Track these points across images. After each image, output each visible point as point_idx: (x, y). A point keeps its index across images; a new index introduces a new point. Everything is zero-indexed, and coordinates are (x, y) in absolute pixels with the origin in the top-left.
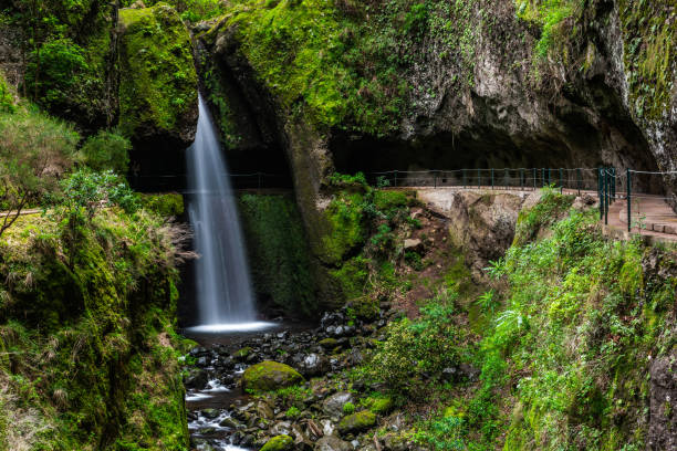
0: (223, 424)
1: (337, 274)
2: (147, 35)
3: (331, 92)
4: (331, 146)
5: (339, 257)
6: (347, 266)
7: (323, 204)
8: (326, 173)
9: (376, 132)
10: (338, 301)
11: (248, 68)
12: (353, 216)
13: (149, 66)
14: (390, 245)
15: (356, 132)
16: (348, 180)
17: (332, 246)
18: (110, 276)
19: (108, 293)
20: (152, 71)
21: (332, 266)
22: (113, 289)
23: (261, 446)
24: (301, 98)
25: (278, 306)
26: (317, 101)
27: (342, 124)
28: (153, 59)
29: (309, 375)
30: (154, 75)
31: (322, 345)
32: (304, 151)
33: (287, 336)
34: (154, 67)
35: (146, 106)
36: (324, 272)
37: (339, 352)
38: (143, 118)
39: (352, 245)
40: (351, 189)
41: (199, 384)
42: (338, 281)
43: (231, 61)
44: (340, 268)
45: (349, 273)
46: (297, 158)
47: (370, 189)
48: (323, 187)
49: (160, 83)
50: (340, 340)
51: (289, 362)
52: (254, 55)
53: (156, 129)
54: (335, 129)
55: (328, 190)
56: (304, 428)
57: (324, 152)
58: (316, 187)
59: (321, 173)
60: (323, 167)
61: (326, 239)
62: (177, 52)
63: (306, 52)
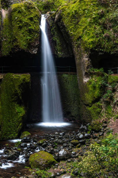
1: (90, 109)
2: (19, 12)
3: (92, 35)
4: (90, 57)
5: (91, 102)
6: (94, 106)
7: (86, 80)
8: (88, 68)
9: (110, 52)
10: (89, 119)
12: (97, 86)
13: (18, 24)
14: (112, 98)
15: (101, 51)
16: (97, 71)
17: (88, 97)
20: (20, 26)
21: (87, 105)
24: (80, 37)
26: (86, 38)
27: (95, 48)
28: (21, 21)
30: (20, 28)
31: (72, 143)
32: (80, 59)
33: (64, 134)
34: (21, 25)
35: (15, 40)
36: (85, 107)
37: (79, 147)
38: (14, 44)
39: (96, 98)
40: (98, 74)
42: (89, 112)
43: (60, 24)
44: (91, 106)
45: (94, 108)
46: (77, 61)
47: (106, 75)
48: (86, 73)
49: (22, 31)
50: (80, 141)
53: (19, 49)
54: (92, 50)
55: (88, 75)
57: (87, 59)
58: (84, 73)
59: (86, 67)
60: (86, 65)
61: (86, 94)
62: (31, 19)
63: (83, 19)
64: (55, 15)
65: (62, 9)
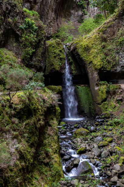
0: (69, 144)
2: (53, 47)
4: (99, 74)
5: (101, 102)
7: (96, 88)
8: (97, 81)
9: (110, 70)
10: (100, 113)
11: (78, 55)
12: (104, 91)
13: (54, 54)
15: (105, 70)
16: (103, 82)
17: (99, 99)
18: (40, 107)
19: (39, 111)
21: (99, 104)
22: (40, 111)
23: (78, 149)
24: (91, 62)
25: (86, 114)
26: (95, 62)
27: (102, 68)
28: (55, 53)
29: (91, 132)
30: (55, 57)
31: (95, 124)
32: (92, 75)
33: (87, 122)
34: (55, 55)
35: (53, 65)
36: (97, 106)
37: (100, 126)
38: (52, 67)
39: (104, 99)
41: (64, 133)
42: (100, 108)
43: (74, 53)
44: (101, 105)
45: (103, 106)
46: (90, 77)
47: (109, 85)
49: (56, 59)
50: (100, 123)
51: (86, 128)
52: (80, 51)
53: (55, 70)
54: (100, 70)
55: (97, 85)
56: (89, 145)
57: (97, 75)
58: (95, 84)
59: (96, 81)
60: (97, 79)
61: (97, 97)
62: (61, 51)
63: (92, 50)
64: (70, 47)
65: (76, 43)
